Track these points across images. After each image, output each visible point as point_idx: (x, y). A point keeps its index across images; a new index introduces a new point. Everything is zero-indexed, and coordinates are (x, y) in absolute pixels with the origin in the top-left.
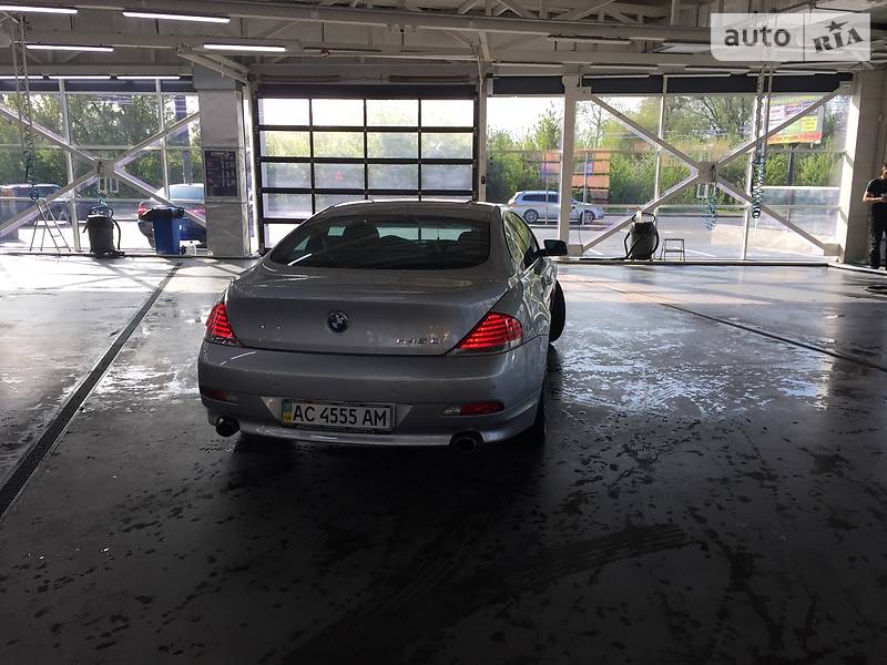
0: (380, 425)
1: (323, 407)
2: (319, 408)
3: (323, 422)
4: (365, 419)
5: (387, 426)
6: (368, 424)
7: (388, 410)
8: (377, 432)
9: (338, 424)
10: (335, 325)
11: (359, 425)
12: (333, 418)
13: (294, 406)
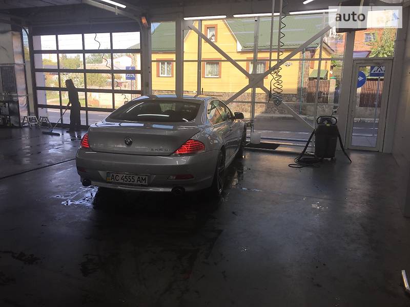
0: (143, 183)
1: (122, 175)
2: (121, 176)
3: (122, 181)
4: (138, 180)
5: (146, 183)
6: (139, 182)
7: (147, 177)
8: (142, 185)
9: (128, 182)
10: (127, 143)
11: (135, 183)
12: (126, 180)
13: (111, 174)
